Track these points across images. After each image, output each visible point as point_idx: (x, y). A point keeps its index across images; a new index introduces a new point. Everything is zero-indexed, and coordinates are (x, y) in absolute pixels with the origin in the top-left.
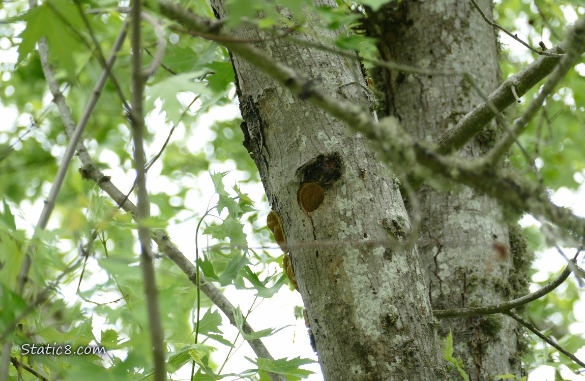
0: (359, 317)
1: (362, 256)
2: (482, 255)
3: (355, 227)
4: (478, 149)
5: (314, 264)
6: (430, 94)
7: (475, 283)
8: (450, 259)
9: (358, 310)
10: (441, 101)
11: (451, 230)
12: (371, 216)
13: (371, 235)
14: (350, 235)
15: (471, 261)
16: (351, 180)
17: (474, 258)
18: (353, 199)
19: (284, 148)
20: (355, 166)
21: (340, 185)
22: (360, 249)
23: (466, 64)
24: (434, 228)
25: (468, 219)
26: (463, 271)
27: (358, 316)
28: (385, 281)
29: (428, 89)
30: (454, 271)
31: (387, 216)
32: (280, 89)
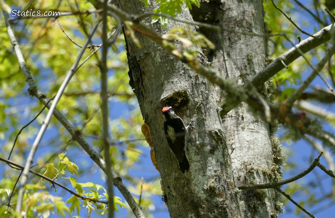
0: (194, 186)
1: (197, 151)
2: (257, 155)
6: (228, 62)
7: (253, 171)
8: (238, 157)
9: (194, 182)
10: (234, 67)
11: (239, 140)
15: (250, 158)
16: (192, 107)
17: (252, 156)
19: (154, 87)
21: (186, 109)
22: (196, 147)
23: (249, 46)
24: (229, 139)
25: (249, 134)
26: (246, 164)
28: (210, 166)
30: (241, 163)
31: (212, 129)
32: (153, 53)
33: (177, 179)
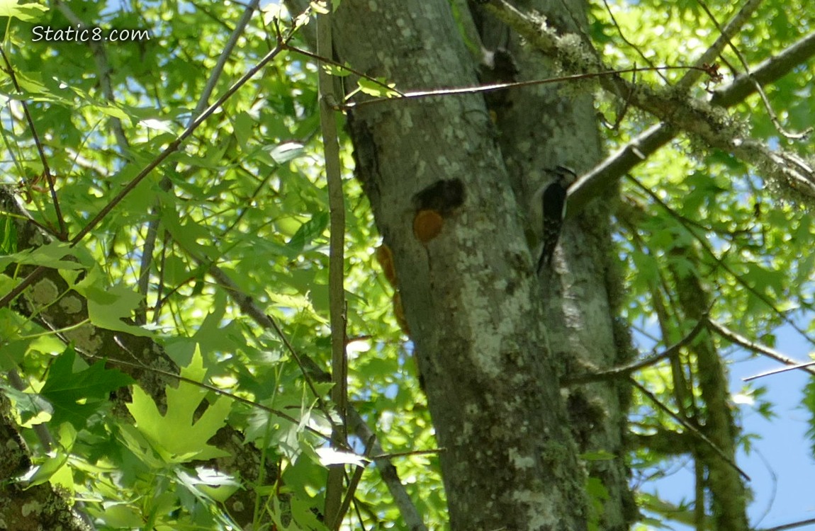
1: (483, 289)
3: (476, 258)
5: (428, 296)
9: (475, 345)
12: (494, 248)
13: (492, 267)
14: (470, 266)
16: (472, 209)
18: (475, 229)
19: (399, 173)
20: (477, 194)
21: (461, 213)
22: (480, 281)
26: (565, 356)
27: (475, 352)
28: (507, 317)
29: (528, 172)
31: (510, 250)
32: (398, 112)
33: (443, 341)
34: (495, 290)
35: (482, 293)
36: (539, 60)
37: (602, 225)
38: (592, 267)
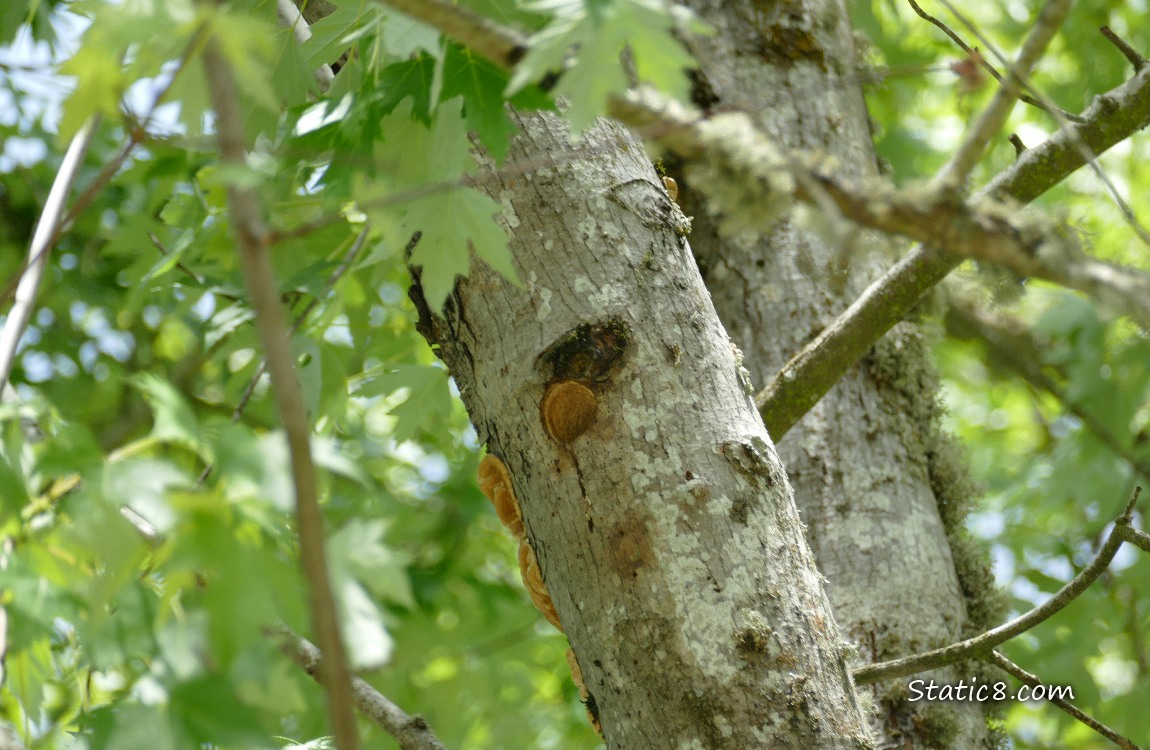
0: (689, 640)
1: (686, 517)
2: (904, 596)
3: (667, 461)
4: (874, 394)
5: (585, 546)
6: (763, 297)
7: (896, 648)
9: (685, 626)
10: (788, 310)
11: (834, 550)
12: (698, 438)
13: (700, 475)
14: (657, 478)
15: (882, 607)
16: (650, 369)
17: (888, 601)
18: (659, 406)
19: (505, 318)
20: (656, 340)
21: (629, 379)
22: (680, 504)
25: (868, 529)
26: (869, 628)
27: (685, 639)
28: (737, 566)
29: (759, 288)
30: (849, 630)
31: (730, 439)
33: (624, 627)
34: (710, 517)
35: (685, 527)
36: (755, 71)
37: (912, 369)
38: (902, 451)
